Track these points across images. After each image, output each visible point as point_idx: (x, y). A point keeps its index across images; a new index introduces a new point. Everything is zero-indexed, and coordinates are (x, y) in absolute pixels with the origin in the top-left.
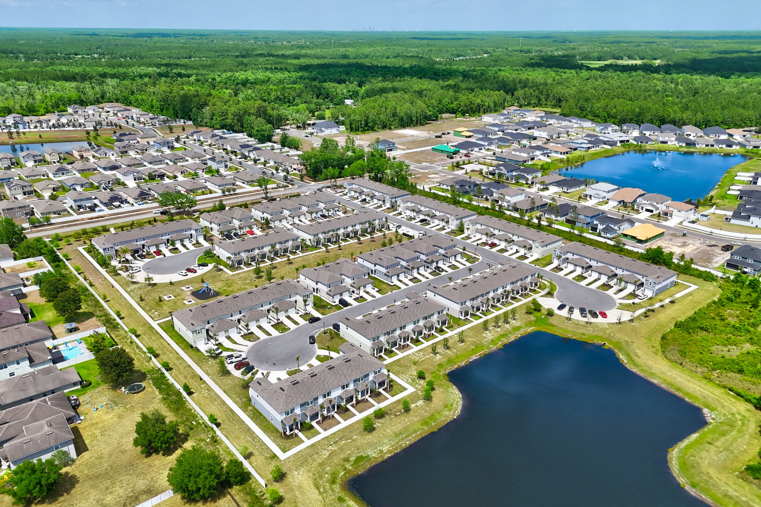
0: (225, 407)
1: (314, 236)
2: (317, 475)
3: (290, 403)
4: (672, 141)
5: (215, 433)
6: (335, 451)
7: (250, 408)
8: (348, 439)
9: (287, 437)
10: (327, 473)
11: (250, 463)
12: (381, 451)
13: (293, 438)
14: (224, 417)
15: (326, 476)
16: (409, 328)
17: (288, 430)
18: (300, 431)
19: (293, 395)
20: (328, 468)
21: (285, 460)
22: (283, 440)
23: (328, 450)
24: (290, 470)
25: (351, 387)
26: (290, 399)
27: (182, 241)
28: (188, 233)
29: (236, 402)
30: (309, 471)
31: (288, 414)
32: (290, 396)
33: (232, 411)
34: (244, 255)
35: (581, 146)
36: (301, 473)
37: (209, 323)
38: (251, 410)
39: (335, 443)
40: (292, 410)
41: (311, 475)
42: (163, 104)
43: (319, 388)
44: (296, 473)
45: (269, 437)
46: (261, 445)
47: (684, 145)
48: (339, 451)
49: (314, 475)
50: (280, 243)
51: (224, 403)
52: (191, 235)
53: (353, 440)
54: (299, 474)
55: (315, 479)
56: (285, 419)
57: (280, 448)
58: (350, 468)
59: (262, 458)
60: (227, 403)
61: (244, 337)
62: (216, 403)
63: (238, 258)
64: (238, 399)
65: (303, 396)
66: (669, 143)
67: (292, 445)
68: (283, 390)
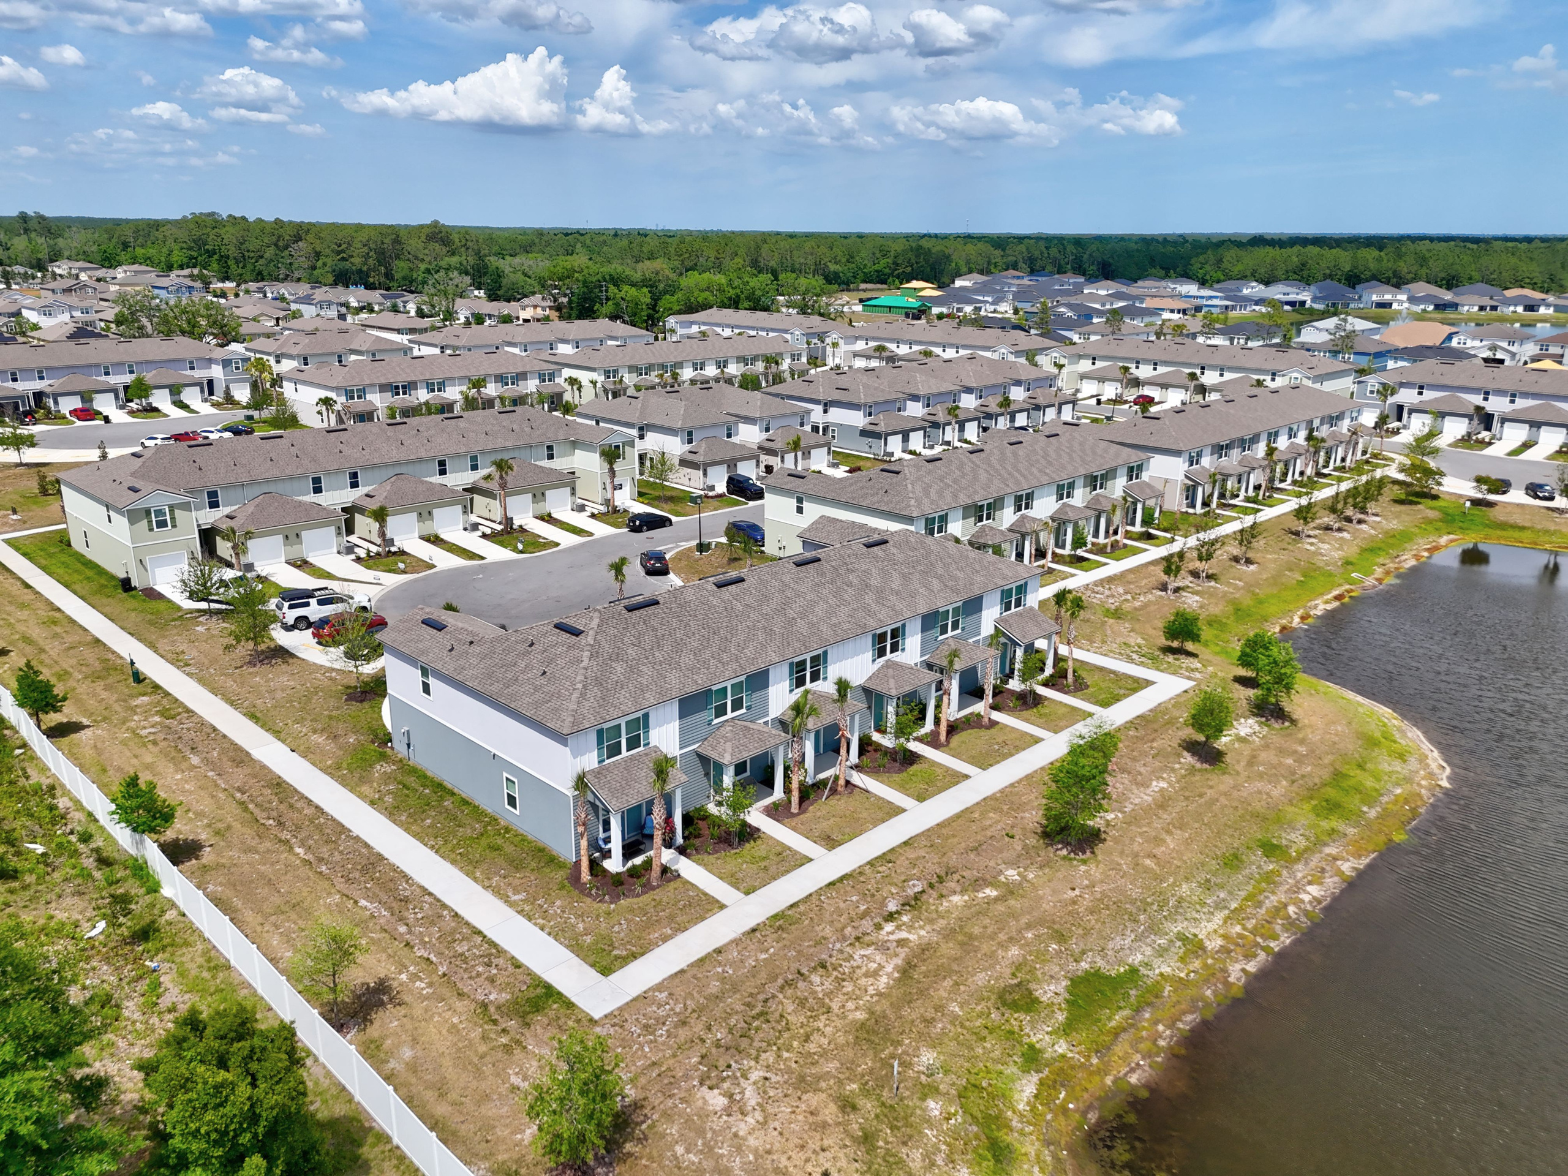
0: (239, 776)
1: (607, 374)
2: (868, 1105)
3: (619, 685)
4: (1401, 302)
5: (154, 889)
6: (925, 950)
7: (381, 768)
8: (979, 883)
9: (617, 885)
10: (929, 1090)
11: (372, 1053)
12: (1194, 947)
13: (648, 887)
14: (231, 814)
15: (934, 1107)
16: (1045, 507)
17: (616, 846)
18: (682, 851)
19: (632, 652)
20: (927, 1057)
21: (617, 1018)
22: (587, 904)
23: (883, 947)
24: (669, 1082)
25: (912, 651)
26: (619, 668)
27: (175, 391)
28: (199, 374)
29: (306, 752)
30: (803, 1083)
31: (615, 750)
32: (617, 657)
33: (279, 785)
34: (377, 400)
35: (1210, 302)
36: (751, 1097)
37: (214, 505)
38: (387, 778)
39: (913, 903)
40: (639, 726)
41: (830, 1112)
42: (195, 254)
43: (769, 632)
44: (716, 1100)
45: (497, 892)
46: (448, 939)
47: (1431, 308)
48: (949, 949)
49: (847, 1105)
50: (500, 379)
51: (240, 757)
52: (210, 383)
53: (1010, 891)
54: (735, 1106)
55: (867, 1139)
56: (598, 773)
57: (576, 948)
58: (1062, 1047)
59: (459, 1013)
60: (256, 754)
61: (368, 561)
62: (195, 760)
63: (357, 405)
64: (319, 739)
65: (687, 659)
66: (1395, 306)
67: (649, 925)
68: (576, 633)
